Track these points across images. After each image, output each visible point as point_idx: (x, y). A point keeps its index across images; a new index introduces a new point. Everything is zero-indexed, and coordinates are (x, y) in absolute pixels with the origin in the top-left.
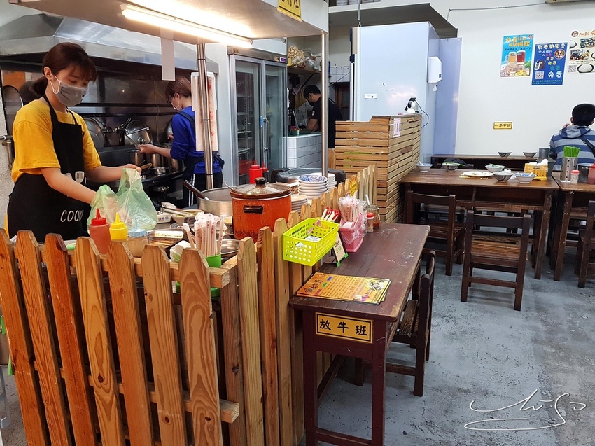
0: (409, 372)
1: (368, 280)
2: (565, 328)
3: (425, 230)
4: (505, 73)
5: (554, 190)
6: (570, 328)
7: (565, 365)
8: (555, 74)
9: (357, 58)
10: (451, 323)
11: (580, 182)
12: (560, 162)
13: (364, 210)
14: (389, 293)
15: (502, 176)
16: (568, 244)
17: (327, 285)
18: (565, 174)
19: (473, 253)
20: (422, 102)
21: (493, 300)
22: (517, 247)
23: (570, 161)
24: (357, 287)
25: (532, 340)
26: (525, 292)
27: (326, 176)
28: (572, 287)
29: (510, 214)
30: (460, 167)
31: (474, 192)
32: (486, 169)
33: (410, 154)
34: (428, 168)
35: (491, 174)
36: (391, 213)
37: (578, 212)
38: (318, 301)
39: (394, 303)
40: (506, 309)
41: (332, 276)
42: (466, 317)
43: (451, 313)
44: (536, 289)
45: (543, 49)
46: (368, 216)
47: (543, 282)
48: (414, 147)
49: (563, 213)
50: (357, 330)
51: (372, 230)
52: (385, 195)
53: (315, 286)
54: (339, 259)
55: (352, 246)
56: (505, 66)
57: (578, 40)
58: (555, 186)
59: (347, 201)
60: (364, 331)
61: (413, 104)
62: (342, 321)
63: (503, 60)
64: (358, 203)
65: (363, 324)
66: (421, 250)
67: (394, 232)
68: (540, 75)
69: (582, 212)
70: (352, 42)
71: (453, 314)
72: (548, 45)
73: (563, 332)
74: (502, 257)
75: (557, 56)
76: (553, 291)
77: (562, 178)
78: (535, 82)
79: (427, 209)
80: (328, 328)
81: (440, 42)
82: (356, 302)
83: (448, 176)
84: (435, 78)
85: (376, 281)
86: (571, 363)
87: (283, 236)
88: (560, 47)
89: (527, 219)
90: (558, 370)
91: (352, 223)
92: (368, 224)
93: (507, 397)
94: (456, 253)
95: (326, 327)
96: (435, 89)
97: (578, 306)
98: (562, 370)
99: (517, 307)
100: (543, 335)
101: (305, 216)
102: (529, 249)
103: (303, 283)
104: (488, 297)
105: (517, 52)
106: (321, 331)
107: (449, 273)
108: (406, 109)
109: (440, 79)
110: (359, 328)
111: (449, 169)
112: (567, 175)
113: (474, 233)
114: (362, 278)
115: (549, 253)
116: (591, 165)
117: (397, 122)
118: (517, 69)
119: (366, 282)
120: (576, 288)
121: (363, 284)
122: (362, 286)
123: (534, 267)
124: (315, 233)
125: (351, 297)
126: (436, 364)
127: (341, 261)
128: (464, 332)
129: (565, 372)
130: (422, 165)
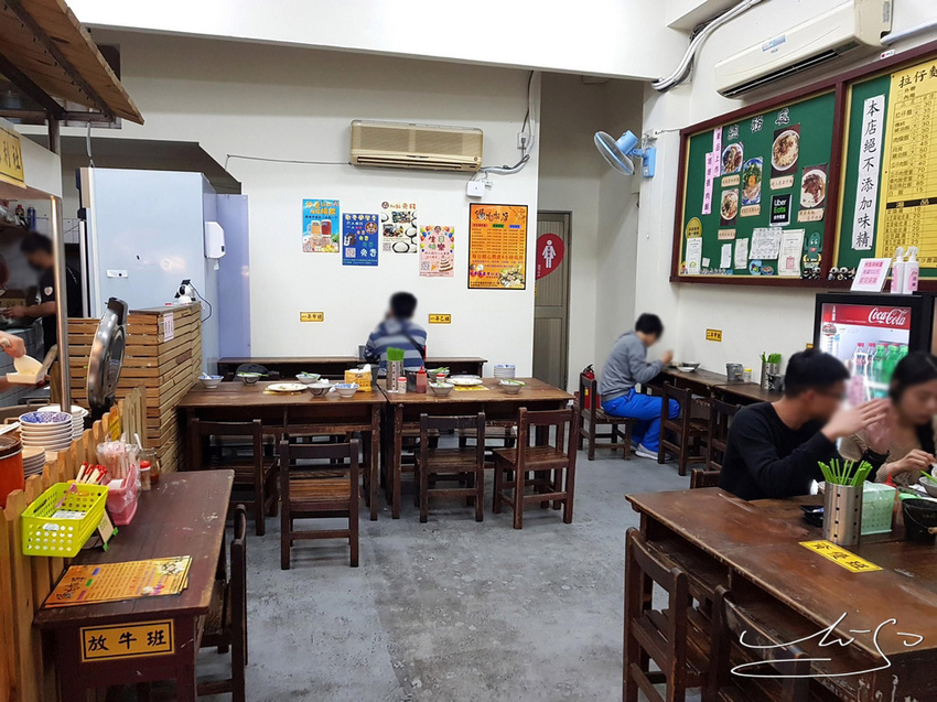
0: (223, 688)
1: (158, 564)
2: (411, 577)
3: (227, 477)
4: (309, 248)
5: (382, 403)
6: (417, 577)
7: (415, 624)
8: (369, 253)
9: (91, 213)
10: (272, 604)
11: (408, 390)
12: (384, 365)
13: (137, 458)
14: (192, 576)
15: (318, 389)
16: (404, 470)
17: (93, 582)
18: (391, 382)
19: (293, 498)
20: (200, 286)
21: (322, 559)
22: (345, 482)
23: (395, 365)
24: (143, 575)
25: (376, 602)
26: (361, 540)
27: (69, 411)
28: (413, 524)
29: (332, 437)
30: (262, 379)
31: (286, 413)
32: (297, 379)
33: (188, 362)
34: (217, 383)
35: (305, 387)
36: (168, 455)
37: (410, 428)
38: (84, 609)
39: (202, 588)
40: (341, 568)
41: (100, 566)
42: (291, 591)
43: (270, 590)
44: (374, 533)
45: (352, 220)
46: (142, 467)
47: (381, 523)
48: (193, 352)
49: (393, 430)
50: (149, 639)
51: (149, 487)
52: (156, 428)
53: (71, 588)
54: (105, 539)
55: (123, 515)
56: (307, 237)
57: (389, 212)
58: (381, 399)
59: (109, 448)
60: (161, 637)
61: (188, 289)
62: (125, 631)
63: (305, 229)
64: (128, 450)
65: (159, 628)
66: (227, 506)
67: (182, 485)
68: (351, 253)
69: (415, 428)
70: (80, 189)
71: (273, 590)
72: (358, 215)
73: (410, 583)
74: (329, 498)
75: (369, 230)
76: (393, 533)
77: (389, 387)
78: (347, 261)
79: (218, 441)
80: (102, 647)
81: (217, 199)
82: (146, 597)
83: (246, 393)
84: (216, 252)
85: (170, 561)
86: (421, 620)
87: (21, 518)
88: (371, 219)
89: (354, 444)
90: (408, 632)
91: (121, 481)
92: (142, 479)
93: (354, 685)
94: (269, 500)
95: (99, 646)
96: (217, 267)
97: (422, 547)
98: (413, 630)
99: (354, 563)
100: (387, 592)
101: (51, 482)
102: (361, 482)
103: (53, 587)
104: (317, 556)
105: (321, 220)
106: (91, 655)
107: (260, 532)
108: (177, 296)
109: (224, 253)
110: (153, 635)
111: (247, 382)
112: (394, 383)
113: (291, 469)
114: (148, 561)
115: (383, 485)
116: (418, 369)
117: (168, 320)
118: (323, 243)
119: (157, 565)
120: (418, 524)
121: (151, 571)
122: (149, 574)
123: (368, 505)
124: (67, 505)
125: (137, 592)
126: (259, 667)
127: (109, 542)
128: (291, 613)
129: (416, 632)
130: (209, 378)
